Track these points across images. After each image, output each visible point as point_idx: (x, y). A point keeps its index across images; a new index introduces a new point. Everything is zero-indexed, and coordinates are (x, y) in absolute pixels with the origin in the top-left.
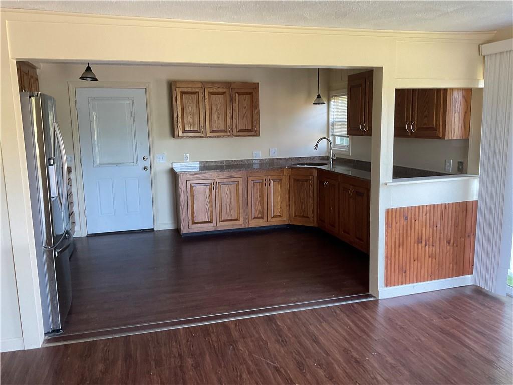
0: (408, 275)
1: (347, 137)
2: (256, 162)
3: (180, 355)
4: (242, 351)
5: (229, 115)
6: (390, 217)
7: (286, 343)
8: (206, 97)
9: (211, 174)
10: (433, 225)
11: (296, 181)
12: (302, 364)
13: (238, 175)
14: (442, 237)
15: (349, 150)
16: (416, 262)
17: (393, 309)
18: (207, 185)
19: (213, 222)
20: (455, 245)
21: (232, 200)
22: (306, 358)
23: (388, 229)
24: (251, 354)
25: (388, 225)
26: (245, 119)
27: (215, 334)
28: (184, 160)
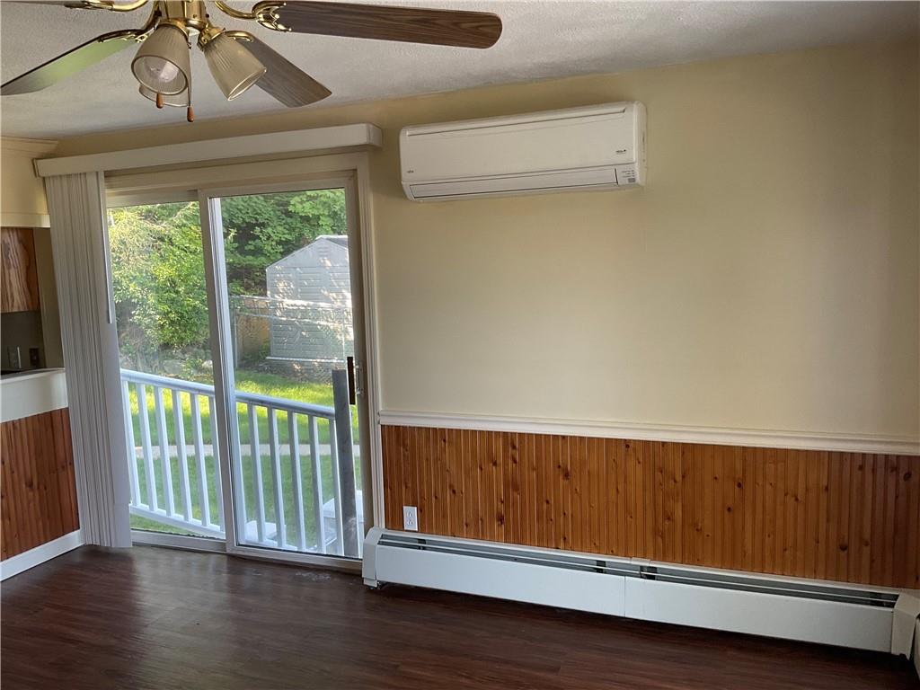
14: (16, 479)
20: (41, 486)
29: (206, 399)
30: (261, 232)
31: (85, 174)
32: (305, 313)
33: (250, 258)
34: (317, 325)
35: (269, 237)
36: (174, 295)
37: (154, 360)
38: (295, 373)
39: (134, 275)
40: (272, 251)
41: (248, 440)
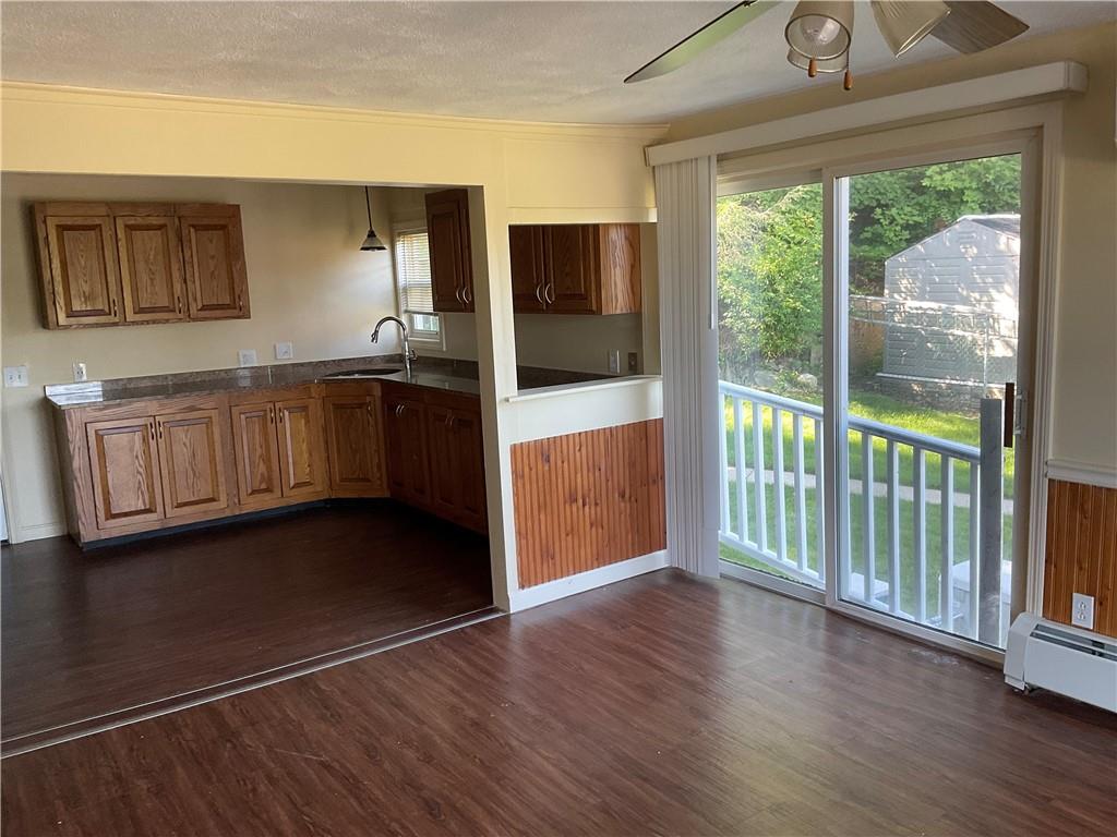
0: (558, 563)
1: (436, 315)
2: (247, 373)
3: (118, 778)
4: (250, 747)
5: (176, 275)
6: (519, 459)
7: (340, 716)
8: (120, 236)
9: (143, 404)
10: (594, 467)
11: (338, 407)
12: (375, 748)
13: (208, 403)
14: (610, 487)
15: (441, 338)
16: (570, 536)
17: (536, 626)
18: (135, 429)
19: (155, 512)
20: (633, 499)
21: (198, 457)
22: (381, 734)
23: (517, 482)
24: (270, 749)
25: (517, 475)
26: (215, 283)
27: (191, 727)
28: (73, 377)
29: (812, 421)
30: (883, 214)
31: (696, 159)
32: (933, 319)
33: (866, 247)
34: (947, 334)
35: (893, 221)
36: (772, 294)
37: (743, 369)
38: (913, 396)
39: (729, 270)
40: (894, 239)
41: (860, 474)
